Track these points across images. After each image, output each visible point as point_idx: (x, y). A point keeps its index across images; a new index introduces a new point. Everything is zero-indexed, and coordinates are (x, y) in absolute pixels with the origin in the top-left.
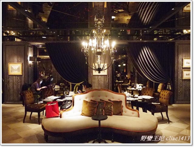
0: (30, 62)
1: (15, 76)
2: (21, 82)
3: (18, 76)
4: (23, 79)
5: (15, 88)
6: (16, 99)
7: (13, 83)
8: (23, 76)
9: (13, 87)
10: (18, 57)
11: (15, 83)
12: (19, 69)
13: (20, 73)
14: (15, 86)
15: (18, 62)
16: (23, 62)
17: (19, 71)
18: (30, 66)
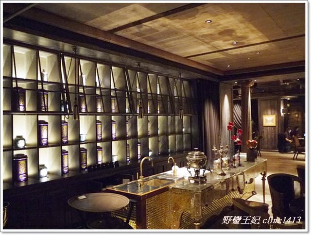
0: (282, 114)
1: (269, 126)
2: (275, 132)
3: (272, 126)
4: (277, 130)
5: (269, 138)
6: (270, 147)
7: (268, 133)
8: (277, 127)
9: (268, 137)
10: (271, 110)
11: (269, 133)
12: (273, 120)
13: (274, 124)
14: (269, 136)
15: (272, 114)
16: (276, 114)
17: (273, 122)
18: (282, 118)
